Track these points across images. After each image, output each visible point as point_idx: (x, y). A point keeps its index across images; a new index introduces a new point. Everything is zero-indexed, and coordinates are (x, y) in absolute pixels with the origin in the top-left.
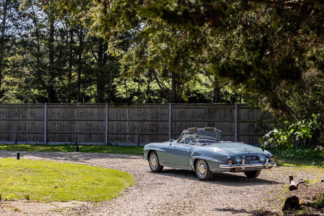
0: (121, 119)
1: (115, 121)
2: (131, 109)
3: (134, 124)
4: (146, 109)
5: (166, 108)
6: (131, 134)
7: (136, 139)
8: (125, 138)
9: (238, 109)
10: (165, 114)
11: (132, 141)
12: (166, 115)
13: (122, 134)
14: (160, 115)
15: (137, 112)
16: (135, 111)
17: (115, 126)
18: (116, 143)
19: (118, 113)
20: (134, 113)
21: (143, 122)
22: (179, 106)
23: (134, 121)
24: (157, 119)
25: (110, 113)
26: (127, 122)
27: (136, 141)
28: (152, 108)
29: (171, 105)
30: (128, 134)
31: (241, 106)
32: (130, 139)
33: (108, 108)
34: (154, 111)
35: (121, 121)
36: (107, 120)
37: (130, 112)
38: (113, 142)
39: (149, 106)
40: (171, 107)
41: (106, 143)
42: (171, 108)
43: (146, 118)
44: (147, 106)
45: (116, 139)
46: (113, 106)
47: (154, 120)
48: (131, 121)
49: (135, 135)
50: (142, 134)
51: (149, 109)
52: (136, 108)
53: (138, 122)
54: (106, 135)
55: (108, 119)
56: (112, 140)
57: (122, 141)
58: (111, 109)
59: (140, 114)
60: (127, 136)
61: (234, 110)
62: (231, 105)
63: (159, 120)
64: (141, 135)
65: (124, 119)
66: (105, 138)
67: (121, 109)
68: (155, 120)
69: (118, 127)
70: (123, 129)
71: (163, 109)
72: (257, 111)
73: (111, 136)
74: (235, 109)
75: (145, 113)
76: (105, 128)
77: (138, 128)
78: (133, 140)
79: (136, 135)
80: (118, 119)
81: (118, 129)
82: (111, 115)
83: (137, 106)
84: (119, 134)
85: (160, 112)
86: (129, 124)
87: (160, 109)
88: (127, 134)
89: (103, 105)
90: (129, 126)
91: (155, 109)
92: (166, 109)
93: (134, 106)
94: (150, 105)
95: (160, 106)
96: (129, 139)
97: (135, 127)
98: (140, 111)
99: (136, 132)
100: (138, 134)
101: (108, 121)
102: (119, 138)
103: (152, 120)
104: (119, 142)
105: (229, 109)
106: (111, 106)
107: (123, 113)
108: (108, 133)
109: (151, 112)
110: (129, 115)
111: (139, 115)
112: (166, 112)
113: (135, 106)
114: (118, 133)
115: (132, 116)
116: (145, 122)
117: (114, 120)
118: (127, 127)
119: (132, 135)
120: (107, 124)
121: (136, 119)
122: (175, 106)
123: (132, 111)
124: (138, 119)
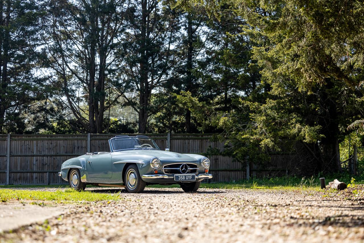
0: (27, 154)
1: (20, 156)
2: (39, 141)
3: (43, 160)
4: (58, 142)
5: (83, 139)
6: (39, 172)
7: (46, 178)
8: (32, 177)
9: (171, 140)
10: (82, 147)
11: (40, 180)
12: (84, 149)
13: (28, 172)
14: (76, 148)
15: (47, 145)
16: (45, 144)
17: (19, 162)
18: (21, 183)
19: (23, 147)
20: (43, 146)
21: (54, 157)
22: (99, 137)
23: (44, 156)
24: (72, 153)
25: (13, 146)
26: (35, 157)
27: (46, 180)
28: (66, 139)
29: (91, 136)
30: (36, 172)
31: (174, 137)
32: (38, 178)
33: (10, 141)
34: (68, 143)
35: (26, 156)
36: (8, 155)
37: (39, 145)
38: (17, 183)
39: (62, 137)
40: (90, 138)
41: (8, 183)
42: (91, 140)
43: (58, 151)
44: (60, 137)
45: (20, 179)
46: (16, 137)
47: (68, 154)
48: (40, 156)
49: (44, 174)
50: (53, 172)
51: (62, 141)
52: (46, 140)
53: (49, 157)
54: (8, 174)
55: (10, 155)
56: (15, 180)
57: (28, 180)
58: (14, 142)
59: (50, 147)
60: (35, 175)
61: (167, 142)
62: (163, 136)
63: (75, 154)
64: (52, 174)
65: (31, 154)
66: (6, 178)
67: (27, 142)
68: (70, 154)
69: (23, 163)
70: (29, 166)
71: (80, 141)
72: (193, 142)
73: (14, 175)
74: (167, 140)
75: (57, 146)
76: (6, 165)
77: (48, 164)
78: (42, 179)
79: (46, 174)
80: (23, 153)
81: (23, 166)
82: (14, 149)
83: (48, 137)
84: (24, 172)
85: (76, 145)
86: (37, 161)
87: (76, 141)
88: (34, 172)
89: (4, 137)
90: (37, 162)
91: (70, 141)
92: (84, 141)
93: (43, 137)
94: (64, 136)
95: (76, 137)
96: (36, 178)
97: (44, 164)
98: (52, 143)
99: (46, 170)
100: (49, 172)
101: (10, 156)
102: (24, 178)
103: (66, 154)
104: (24, 183)
105: (160, 141)
106: (14, 138)
107: (29, 147)
108: (10, 171)
109: (65, 144)
110: (37, 149)
111: (50, 149)
112: (84, 144)
113: (45, 137)
114: (22, 171)
115: (41, 151)
116: (58, 157)
117: (17, 154)
118: (35, 162)
119: (40, 174)
120: (8, 160)
121: (46, 153)
122: (95, 137)
123: (41, 144)
124: (49, 154)
